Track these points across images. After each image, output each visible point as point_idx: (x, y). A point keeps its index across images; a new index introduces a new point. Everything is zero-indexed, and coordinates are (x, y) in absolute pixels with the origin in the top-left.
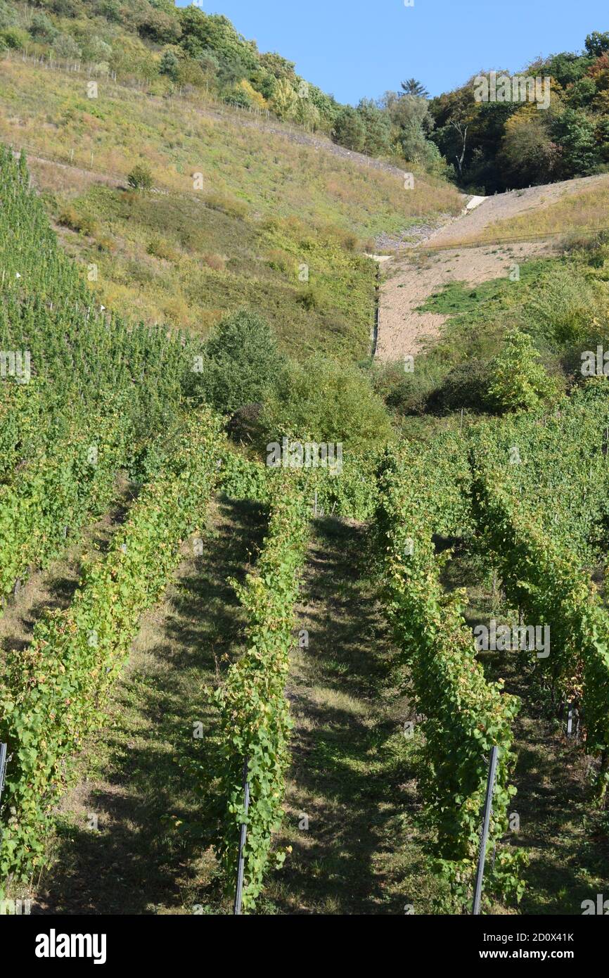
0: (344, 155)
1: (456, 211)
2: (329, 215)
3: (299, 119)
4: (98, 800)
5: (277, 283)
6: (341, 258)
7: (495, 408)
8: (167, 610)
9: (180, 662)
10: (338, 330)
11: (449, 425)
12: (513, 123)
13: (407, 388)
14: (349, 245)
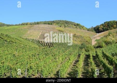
0: (88, 32)
1: (96, 35)
2: (88, 36)
3: (85, 30)
4: (82, 75)
5: (85, 40)
6: (89, 38)
7: (101, 47)
8: (83, 62)
9: (85, 66)
10: (89, 43)
11: (98, 49)
12: (100, 28)
13: (95, 46)
14: (89, 37)
